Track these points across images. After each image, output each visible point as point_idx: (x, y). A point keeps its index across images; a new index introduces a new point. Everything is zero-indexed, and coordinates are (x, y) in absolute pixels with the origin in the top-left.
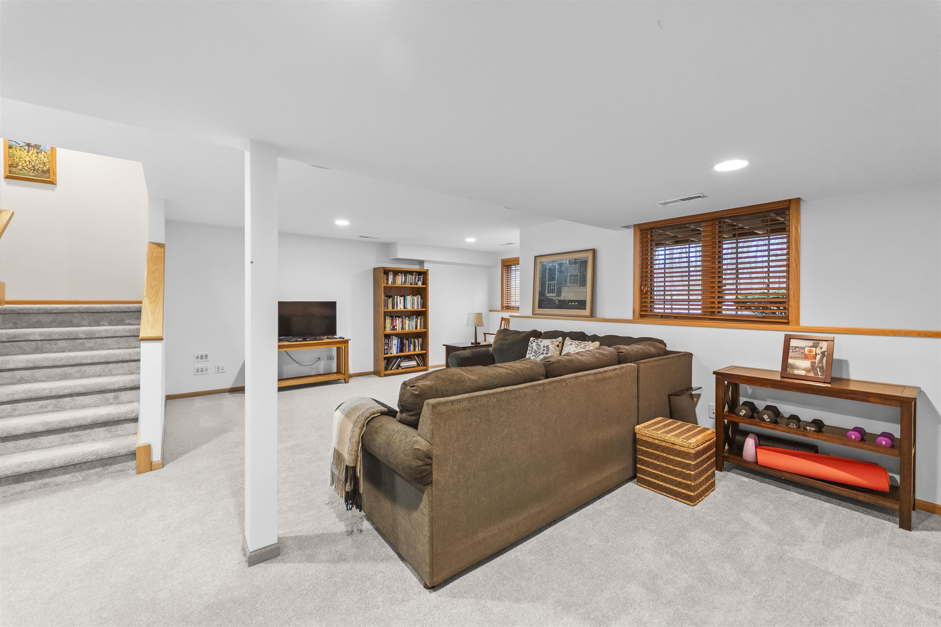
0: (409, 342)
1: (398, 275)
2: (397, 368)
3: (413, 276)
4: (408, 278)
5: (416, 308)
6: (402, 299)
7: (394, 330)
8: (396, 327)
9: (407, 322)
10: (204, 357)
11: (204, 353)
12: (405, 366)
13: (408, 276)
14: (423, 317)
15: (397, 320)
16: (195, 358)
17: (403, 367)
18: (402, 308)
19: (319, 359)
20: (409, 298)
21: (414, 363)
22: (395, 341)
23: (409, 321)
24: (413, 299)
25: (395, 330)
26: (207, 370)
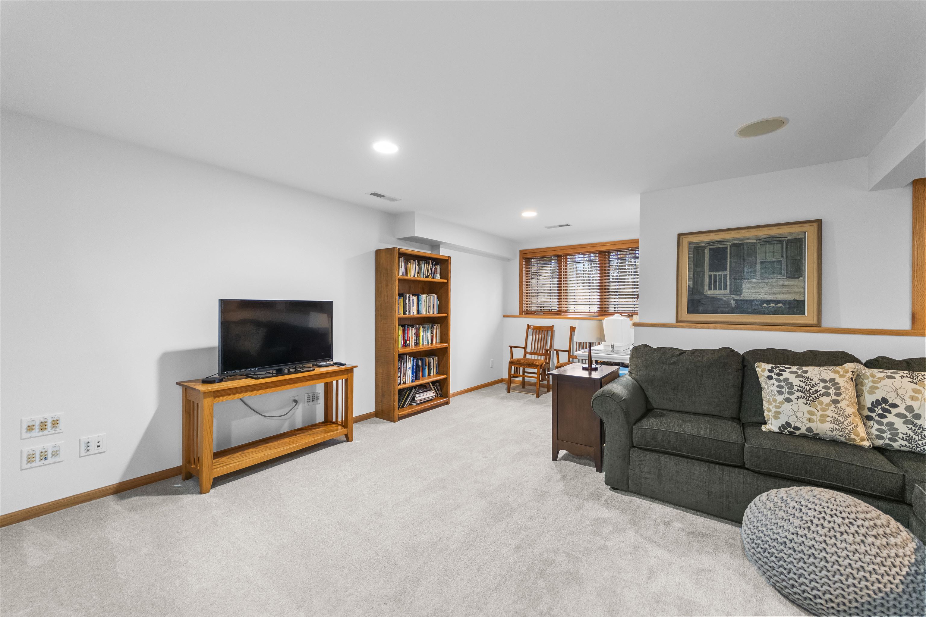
0: (422, 364)
1: (410, 263)
2: (410, 404)
3: (429, 266)
4: (423, 269)
5: (431, 313)
6: (415, 298)
7: (405, 346)
8: (408, 342)
9: (421, 333)
10: (49, 425)
11: (49, 417)
12: (421, 400)
13: (423, 265)
14: (439, 325)
15: (410, 331)
16: (24, 430)
17: (418, 402)
18: (415, 313)
19: (296, 401)
20: (424, 297)
21: (430, 394)
22: (409, 363)
23: (423, 331)
24: (428, 299)
25: (407, 346)
26: (57, 454)
